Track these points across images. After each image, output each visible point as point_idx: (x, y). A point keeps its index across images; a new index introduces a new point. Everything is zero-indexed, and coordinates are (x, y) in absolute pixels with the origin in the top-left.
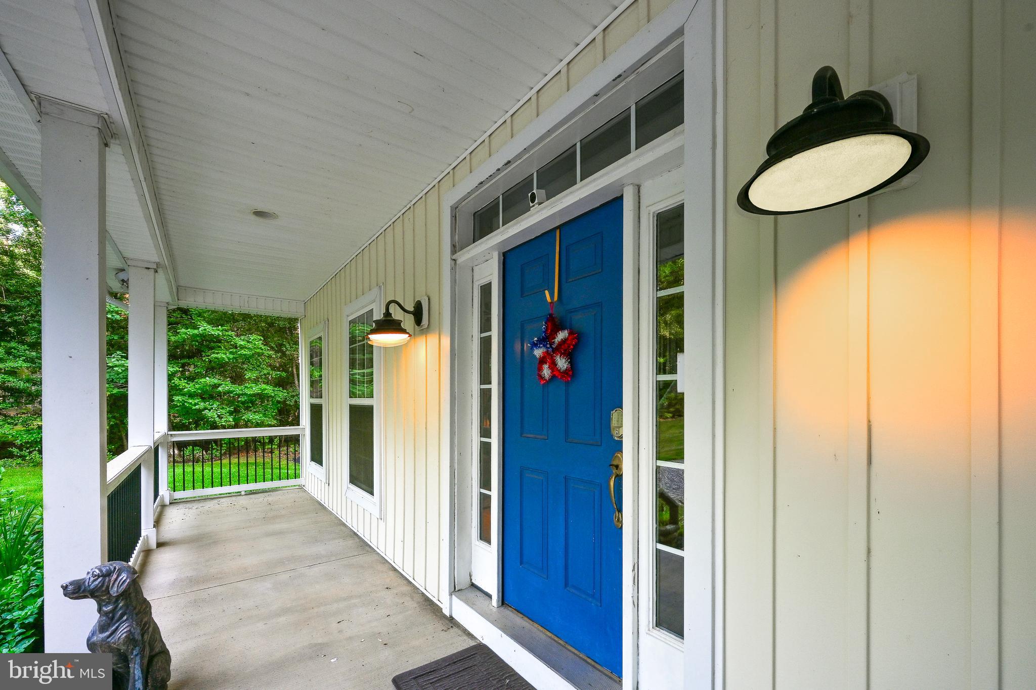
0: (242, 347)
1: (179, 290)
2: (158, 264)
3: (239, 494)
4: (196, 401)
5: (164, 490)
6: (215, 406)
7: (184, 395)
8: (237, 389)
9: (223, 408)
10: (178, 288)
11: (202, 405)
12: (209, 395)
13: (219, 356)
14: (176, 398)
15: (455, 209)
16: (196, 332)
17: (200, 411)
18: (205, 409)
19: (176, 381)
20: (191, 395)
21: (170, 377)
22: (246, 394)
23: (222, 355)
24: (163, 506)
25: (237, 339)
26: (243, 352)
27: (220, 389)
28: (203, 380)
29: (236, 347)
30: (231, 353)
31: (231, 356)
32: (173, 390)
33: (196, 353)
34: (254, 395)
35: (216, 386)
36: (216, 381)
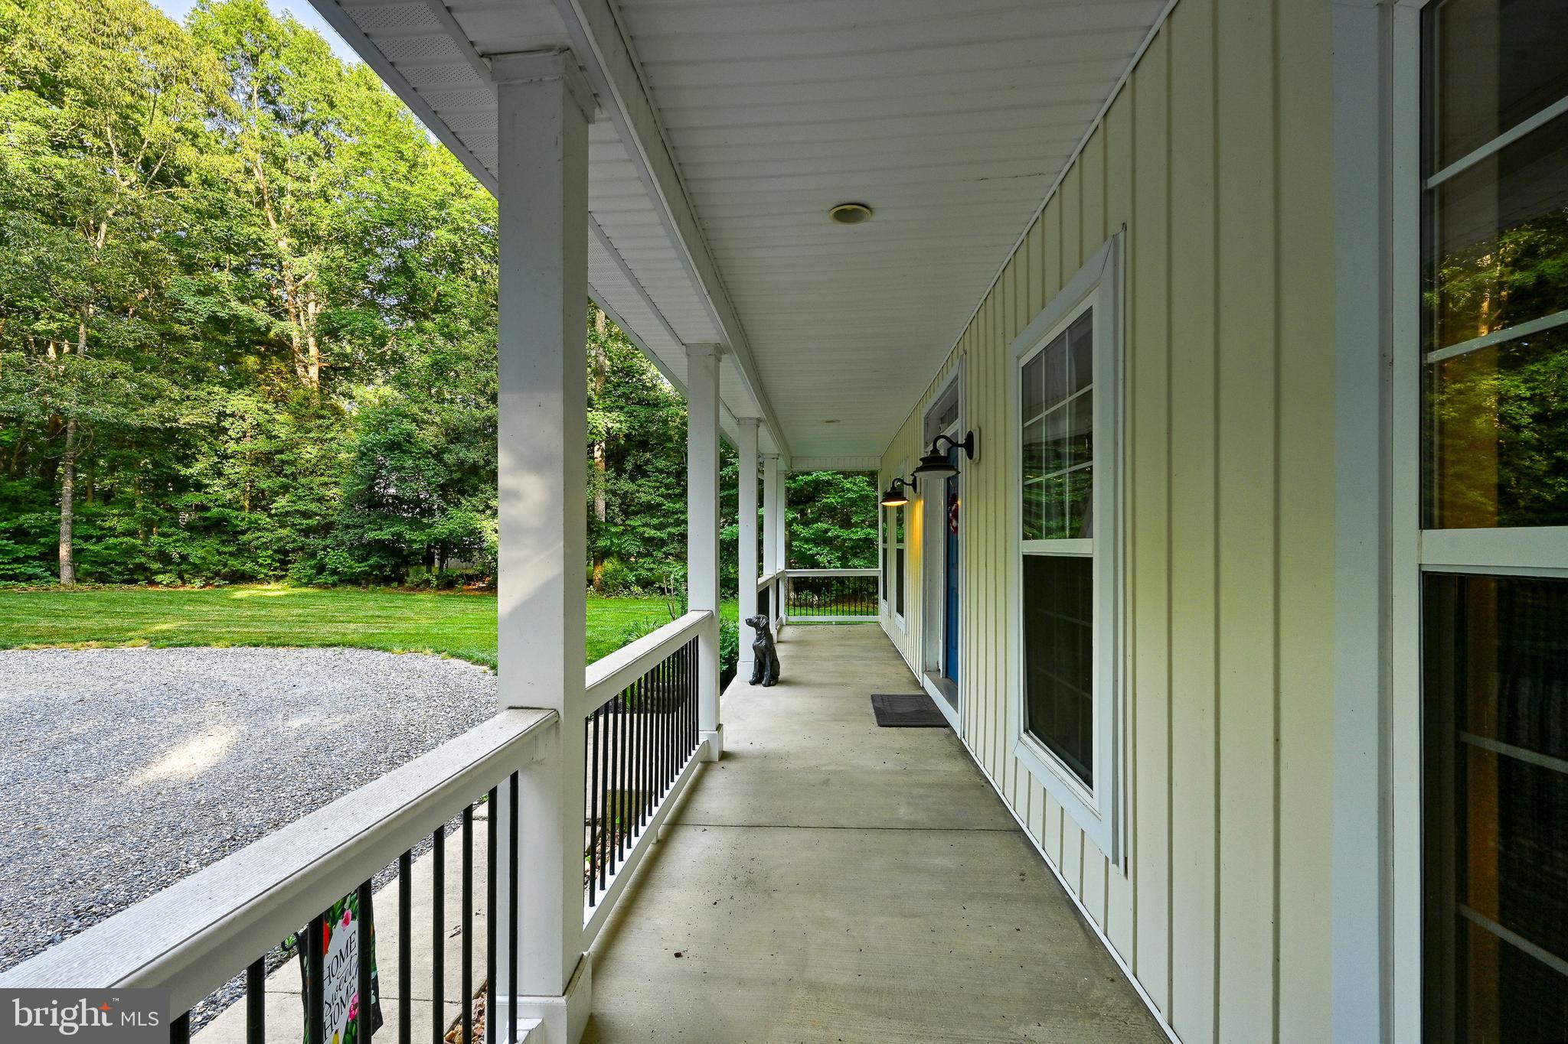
0: (849, 490)
1: (792, 459)
2: (778, 455)
3: (830, 623)
4: (810, 546)
5: (782, 614)
6: (825, 551)
7: (801, 540)
8: (844, 533)
9: (832, 554)
10: (792, 458)
11: (815, 550)
12: (821, 540)
13: (828, 501)
14: (795, 543)
15: (927, 418)
16: (810, 478)
17: (813, 556)
18: (818, 554)
19: (795, 527)
20: (807, 541)
21: (789, 524)
22: (851, 539)
23: (831, 500)
24: (782, 626)
25: (845, 481)
26: (849, 495)
27: (829, 534)
28: (815, 525)
29: (843, 491)
30: (840, 497)
31: (840, 500)
32: (792, 536)
33: (810, 499)
34: (860, 540)
35: (826, 531)
36: (826, 526)
